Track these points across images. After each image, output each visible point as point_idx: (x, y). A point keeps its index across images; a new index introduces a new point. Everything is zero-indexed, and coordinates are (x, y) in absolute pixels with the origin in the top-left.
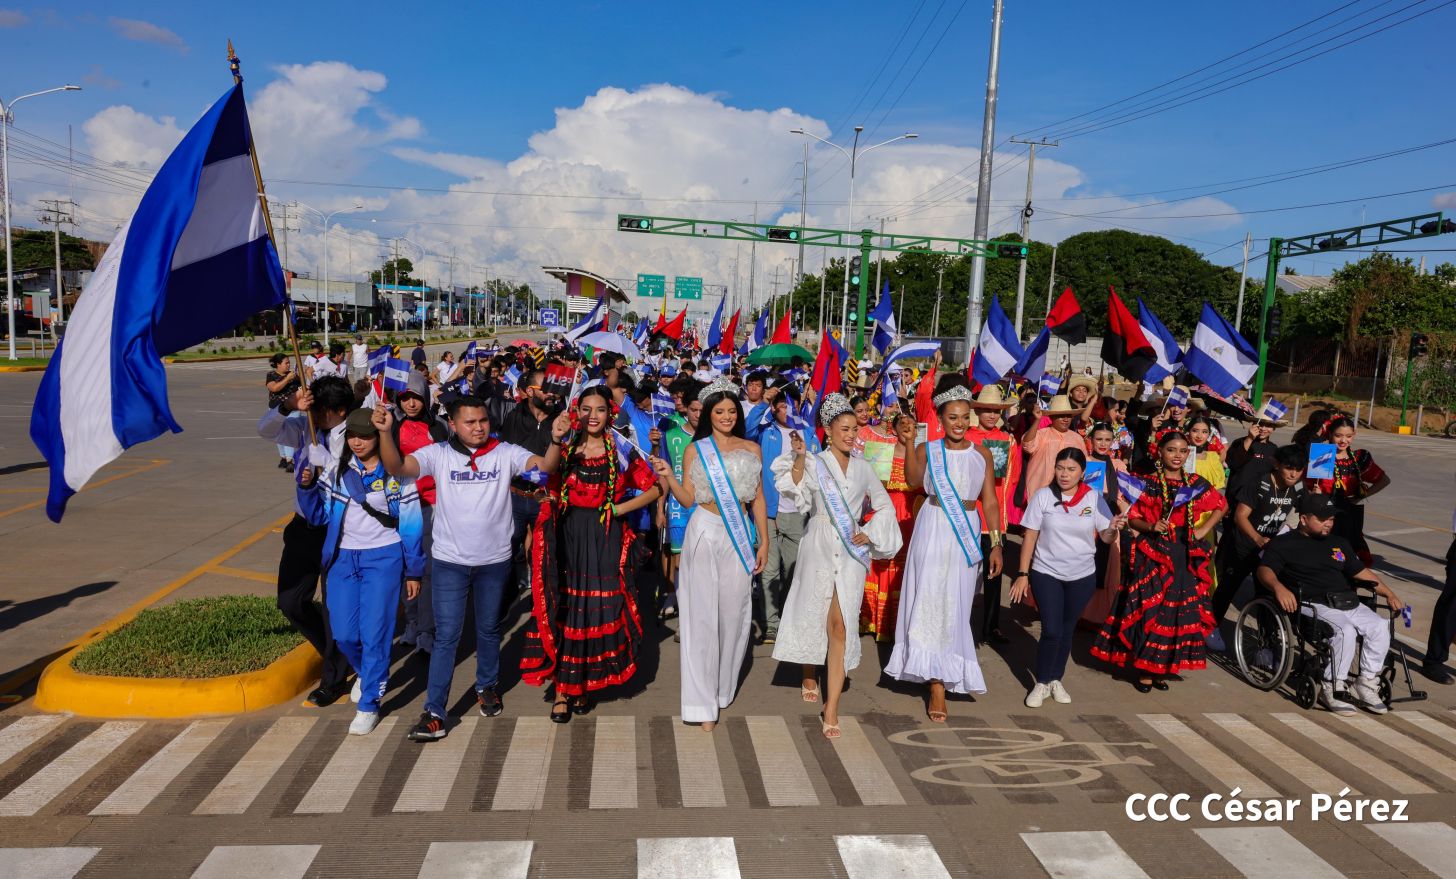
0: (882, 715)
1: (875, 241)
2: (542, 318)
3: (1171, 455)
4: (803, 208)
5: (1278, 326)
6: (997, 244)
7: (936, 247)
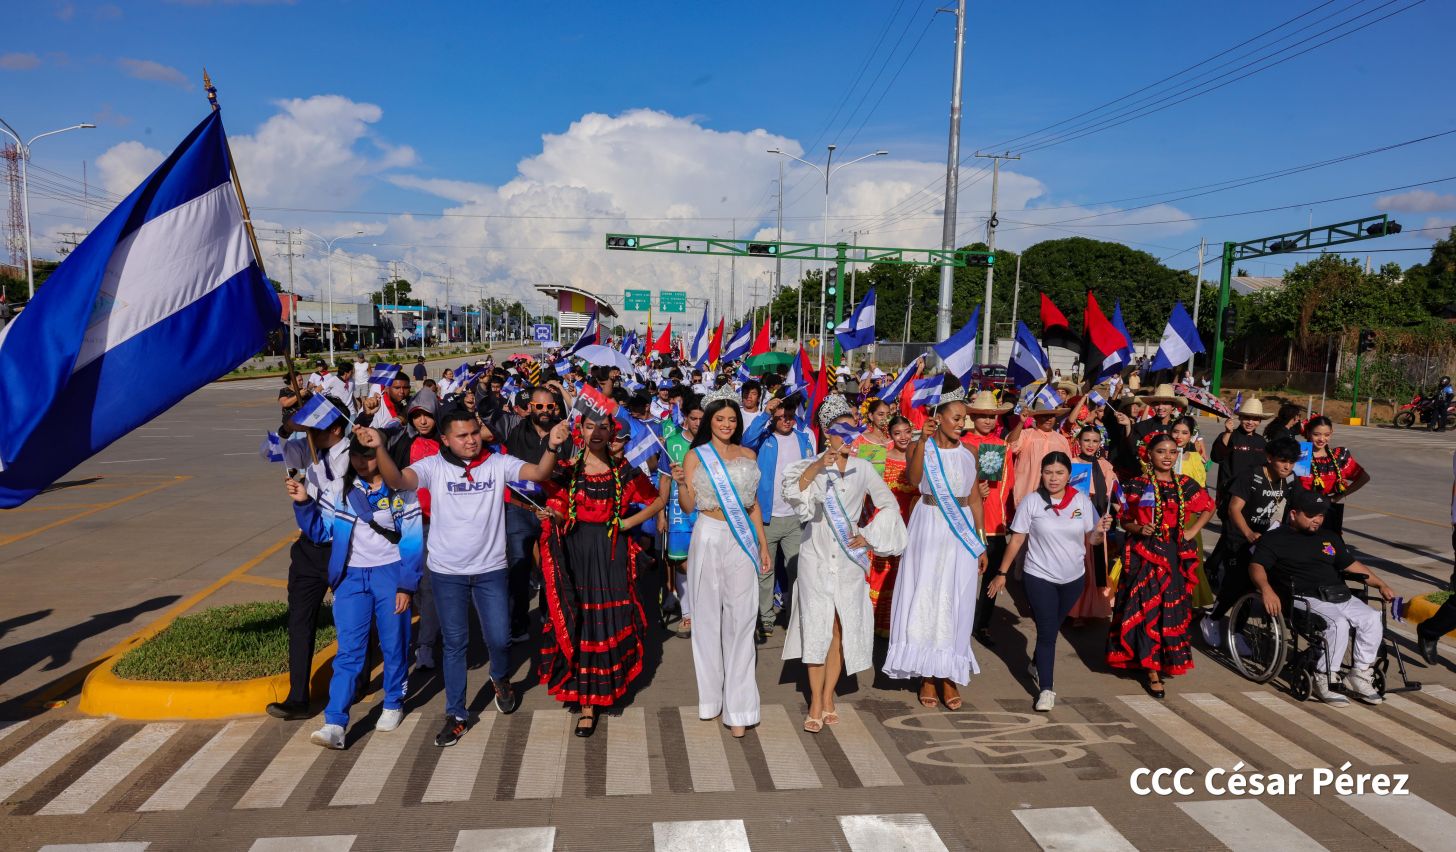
0: (877, 701)
1: (849, 253)
2: (537, 334)
3: (1161, 457)
4: (780, 223)
5: (1233, 325)
6: (965, 253)
7: (907, 258)
